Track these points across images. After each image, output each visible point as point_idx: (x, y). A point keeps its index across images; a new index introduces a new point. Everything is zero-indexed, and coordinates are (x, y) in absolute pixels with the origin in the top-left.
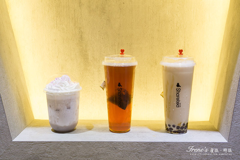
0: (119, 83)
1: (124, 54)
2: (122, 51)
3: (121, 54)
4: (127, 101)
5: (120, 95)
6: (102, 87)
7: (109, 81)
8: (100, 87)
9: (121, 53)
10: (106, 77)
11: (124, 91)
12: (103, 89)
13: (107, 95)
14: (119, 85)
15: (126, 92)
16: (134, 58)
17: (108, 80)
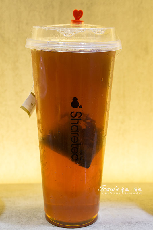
0: (75, 99)
1: (81, 21)
2: (78, 15)
3: (74, 22)
4: (91, 146)
5: (77, 131)
6: (27, 107)
7: (46, 92)
8: (22, 107)
9: (74, 19)
10: (39, 81)
11: (85, 121)
12: (29, 113)
13: (39, 129)
14: (75, 103)
15: (89, 121)
16: (112, 29)
17: (42, 89)
